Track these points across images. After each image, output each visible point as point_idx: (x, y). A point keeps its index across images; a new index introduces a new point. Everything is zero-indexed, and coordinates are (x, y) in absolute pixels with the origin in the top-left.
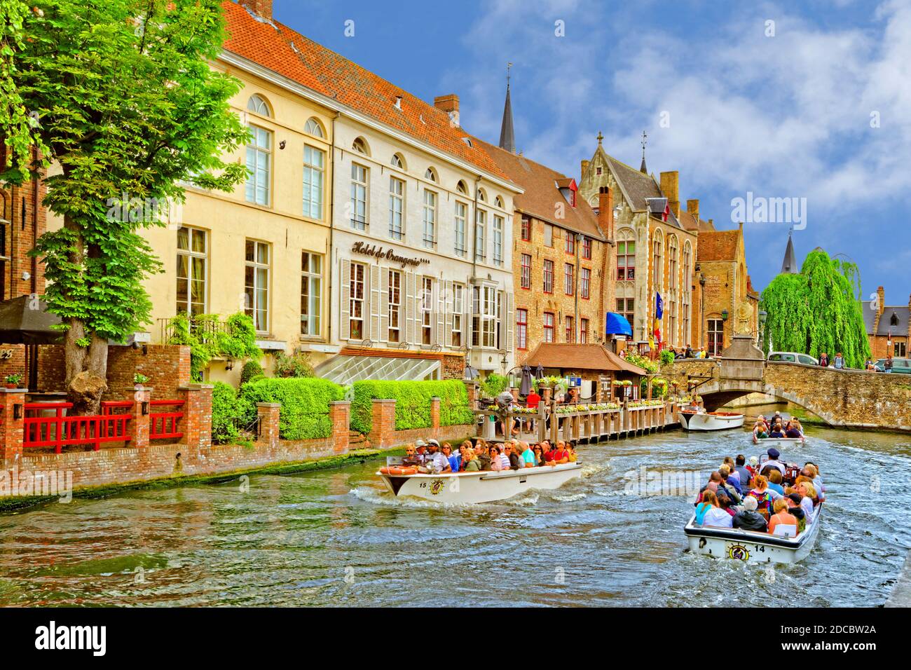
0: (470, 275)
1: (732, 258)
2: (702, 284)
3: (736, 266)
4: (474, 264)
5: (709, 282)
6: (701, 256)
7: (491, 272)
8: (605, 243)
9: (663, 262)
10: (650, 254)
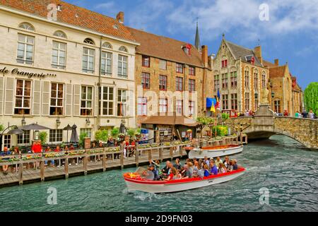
0: (97, 82)
1: (283, 75)
2: (271, 87)
3: (284, 79)
4: (99, 77)
5: (274, 86)
6: (271, 76)
7: (114, 80)
8: (204, 68)
9: (250, 79)
10: (243, 75)
